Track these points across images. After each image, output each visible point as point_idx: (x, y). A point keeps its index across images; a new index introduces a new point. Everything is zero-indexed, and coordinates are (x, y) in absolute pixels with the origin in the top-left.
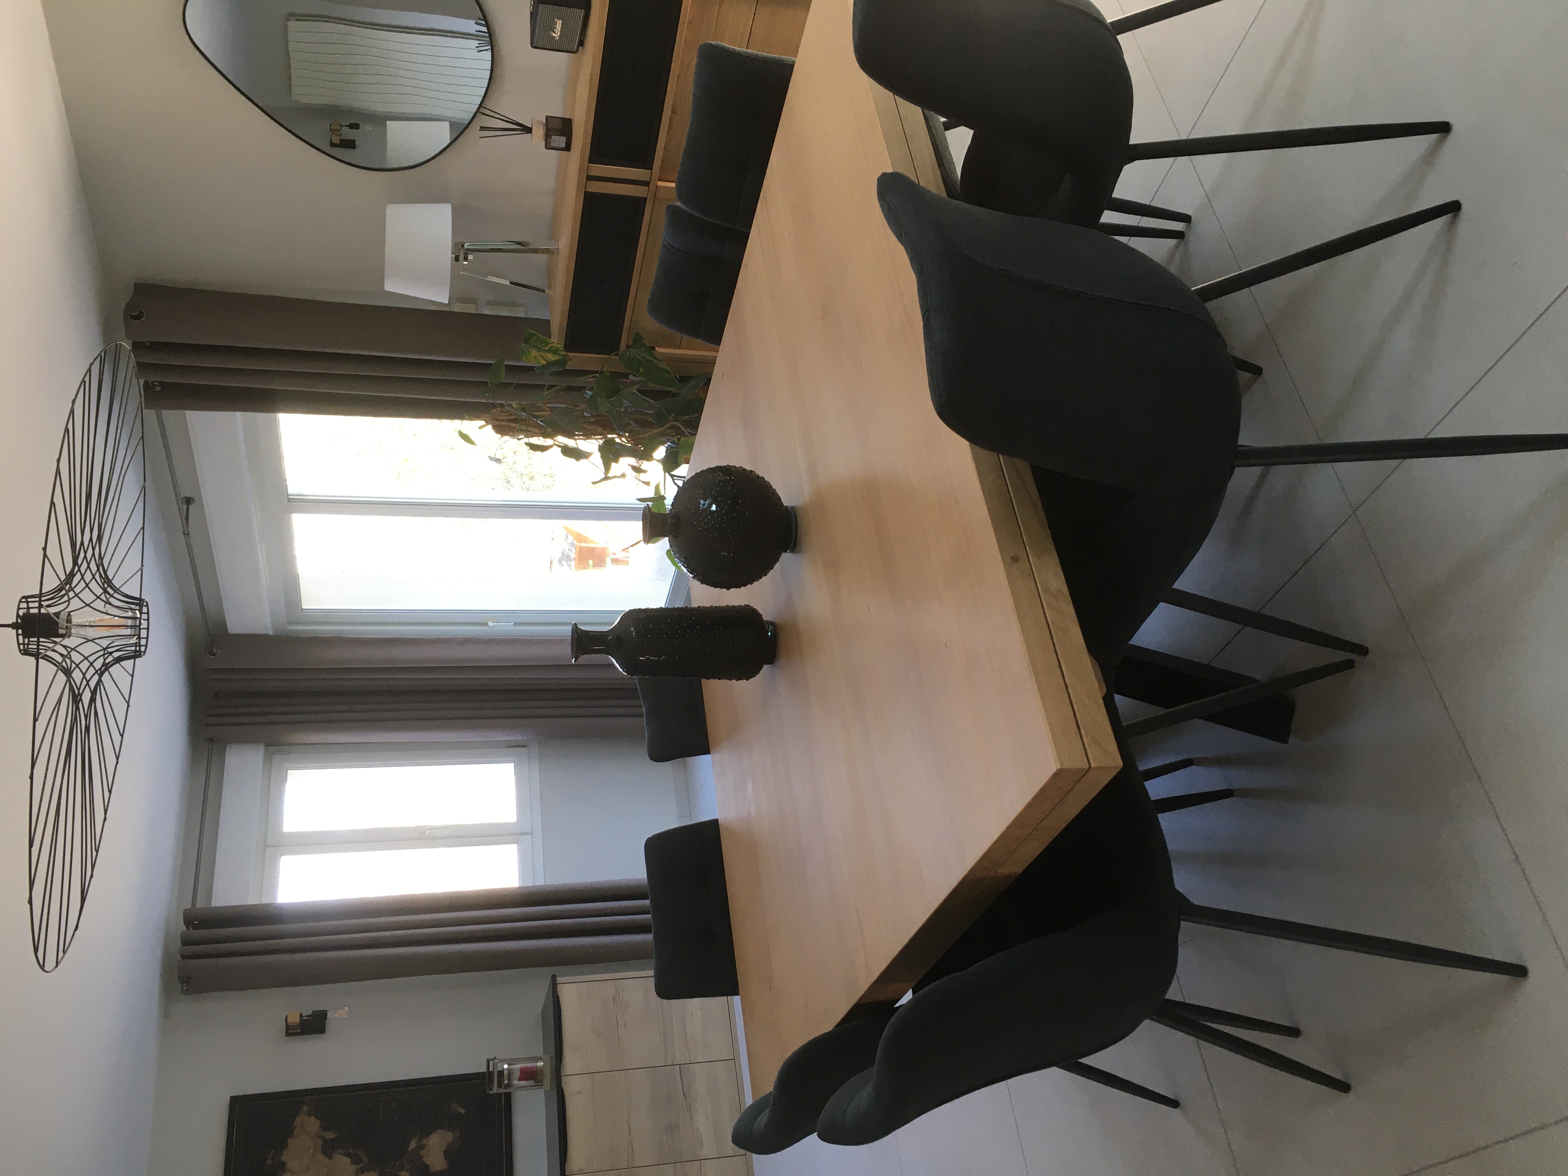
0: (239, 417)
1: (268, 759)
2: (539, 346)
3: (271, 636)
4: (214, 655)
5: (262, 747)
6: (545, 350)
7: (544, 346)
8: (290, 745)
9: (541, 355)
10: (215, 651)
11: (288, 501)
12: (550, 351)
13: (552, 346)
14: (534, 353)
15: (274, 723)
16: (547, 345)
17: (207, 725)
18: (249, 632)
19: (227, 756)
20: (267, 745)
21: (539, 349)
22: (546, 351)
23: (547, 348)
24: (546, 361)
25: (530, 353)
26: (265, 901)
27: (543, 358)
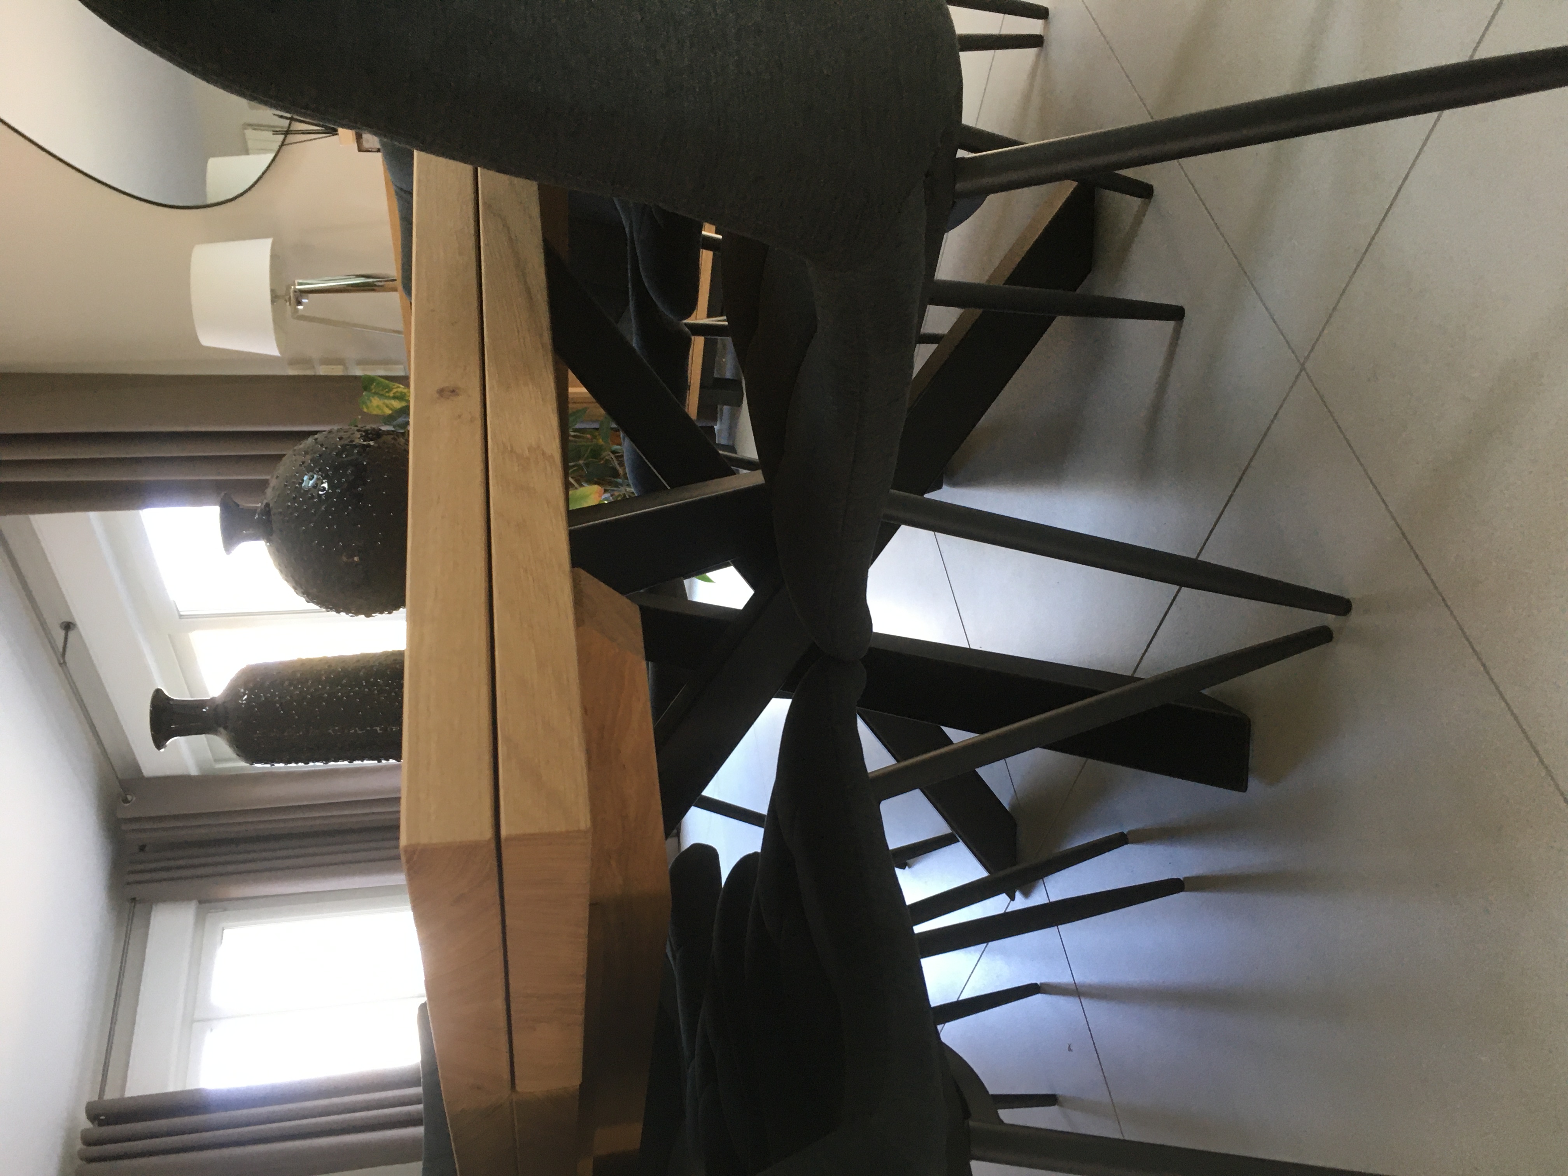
0: (94, 518)
1: (200, 920)
2: (381, 393)
3: (194, 777)
4: (129, 802)
5: (193, 905)
6: (389, 396)
7: (387, 392)
8: (222, 900)
9: (384, 403)
10: (129, 798)
11: (180, 618)
12: (395, 398)
13: (397, 392)
14: (376, 401)
15: (201, 877)
16: (391, 391)
17: (128, 884)
18: (168, 772)
19: (152, 918)
20: (200, 902)
21: (381, 396)
22: (389, 398)
23: (391, 394)
24: (391, 409)
25: (371, 401)
26: (190, 1086)
27: (387, 406)
